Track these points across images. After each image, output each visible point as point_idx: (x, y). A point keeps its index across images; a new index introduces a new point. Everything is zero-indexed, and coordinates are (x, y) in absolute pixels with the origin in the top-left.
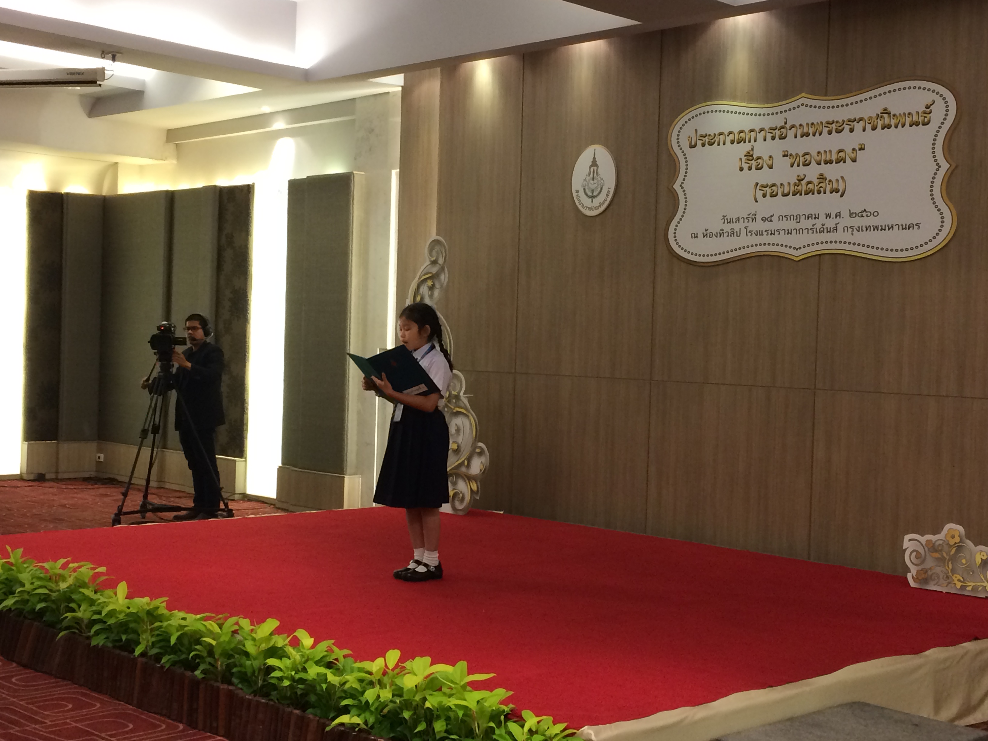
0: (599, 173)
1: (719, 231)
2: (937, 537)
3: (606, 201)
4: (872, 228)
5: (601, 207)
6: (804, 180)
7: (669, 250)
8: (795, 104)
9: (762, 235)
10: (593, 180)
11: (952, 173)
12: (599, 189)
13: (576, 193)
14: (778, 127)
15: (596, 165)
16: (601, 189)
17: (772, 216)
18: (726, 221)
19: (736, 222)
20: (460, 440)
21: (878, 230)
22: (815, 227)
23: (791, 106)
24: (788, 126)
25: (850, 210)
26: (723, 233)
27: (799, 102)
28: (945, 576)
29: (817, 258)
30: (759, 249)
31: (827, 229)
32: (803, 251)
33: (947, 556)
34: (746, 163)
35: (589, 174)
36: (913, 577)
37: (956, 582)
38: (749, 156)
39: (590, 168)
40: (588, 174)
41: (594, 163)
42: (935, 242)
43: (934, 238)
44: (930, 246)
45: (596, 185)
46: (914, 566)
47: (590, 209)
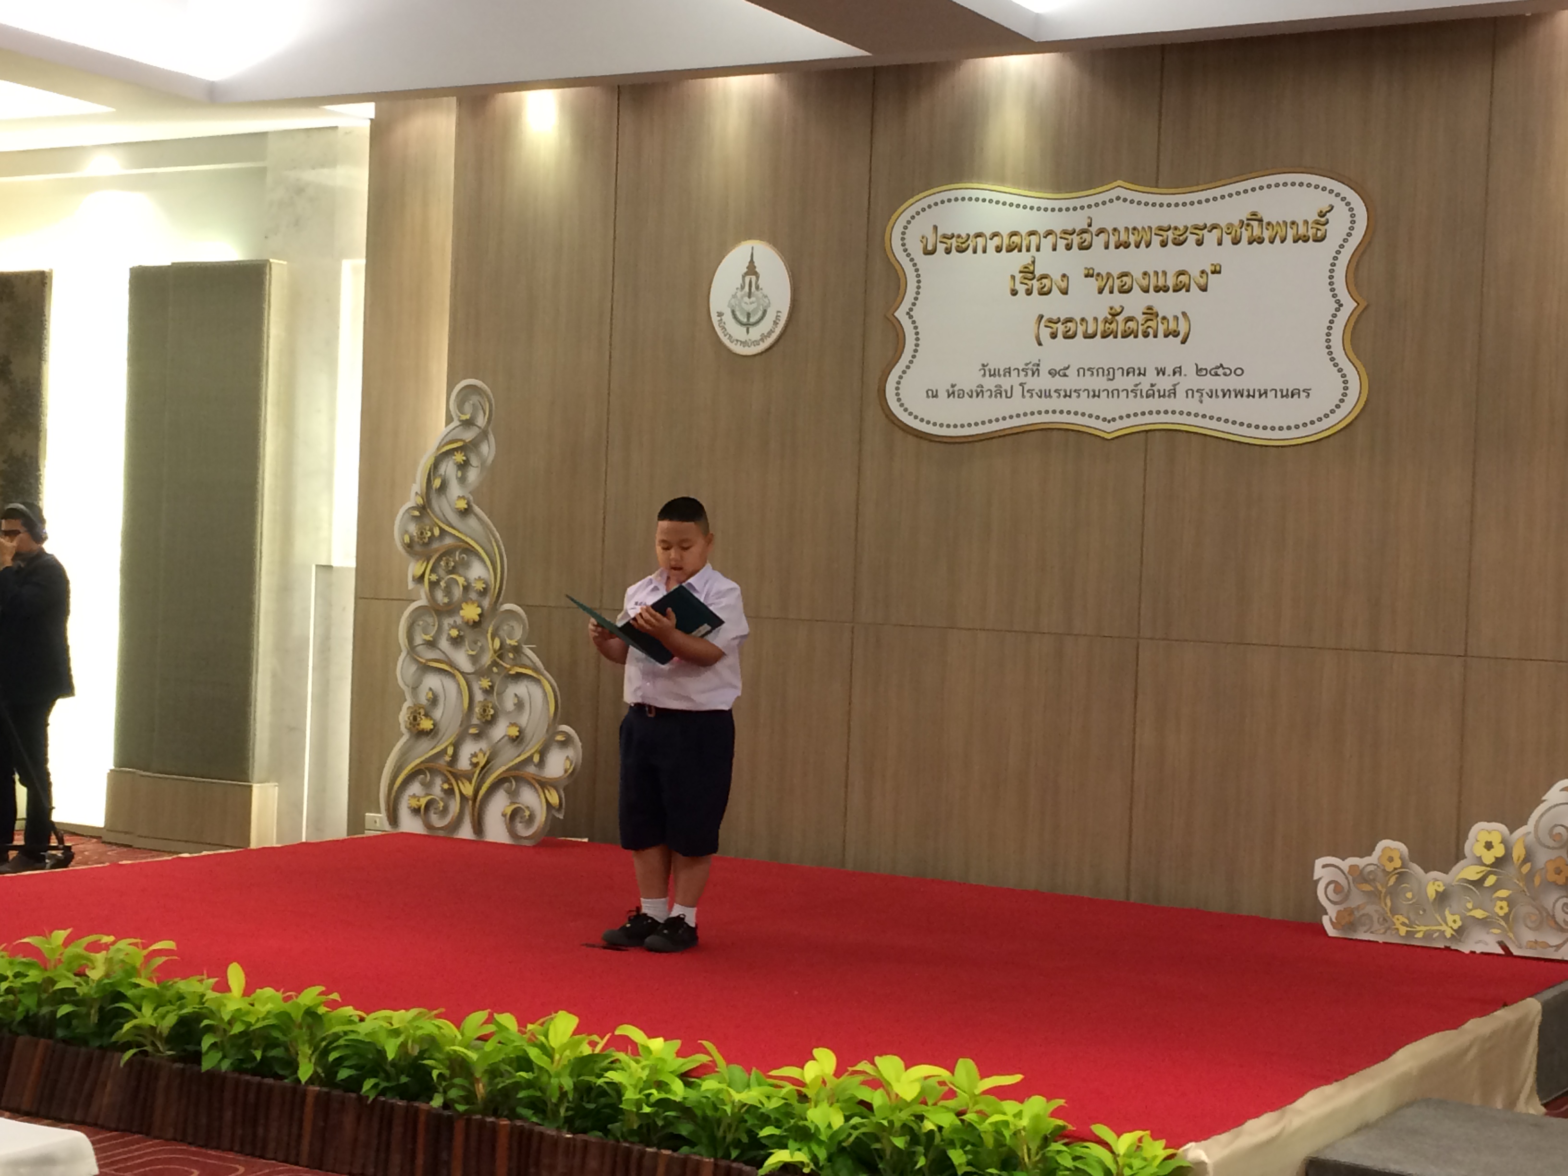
0: (760, 287)
1: (974, 389)
2: (1367, 860)
3: (773, 332)
4: (1233, 394)
5: (763, 342)
6: (1122, 314)
7: (887, 416)
8: (1106, 197)
9: (1050, 396)
10: (749, 297)
11: (1360, 316)
12: (760, 313)
13: (718, 316)
14: (1077, 231)
15: (756, 274)
16: (765, 312)
17: (1067, 368)
18: (987, 373)
19: (1005, 375)
20: (523, 720)
21: (1242, 396)
22: (1139, 387)
23: (1099, 198)
24: (1094, 229)
25: (1197, 365)
26: (982, 391)
27: (1113, 194)
28: (1381, 919)
29: (1142, 434)
30: (1044, 418)
31: (1159, 391)
32: (1119, 424)
33: (1382, 887)
34: (1022, 283)
35: (743, 287)
36: (1331, 920)
37: (1398, 926)
38: (1028, 272)
39: (744, 277)
40: (739, 287)
41: (751, 270)
42: (1333, 419)
43: (1332, 411)
44: (1326, 423)
45: (754, 306)
46: (1333, 905)
47: (744, 344)
